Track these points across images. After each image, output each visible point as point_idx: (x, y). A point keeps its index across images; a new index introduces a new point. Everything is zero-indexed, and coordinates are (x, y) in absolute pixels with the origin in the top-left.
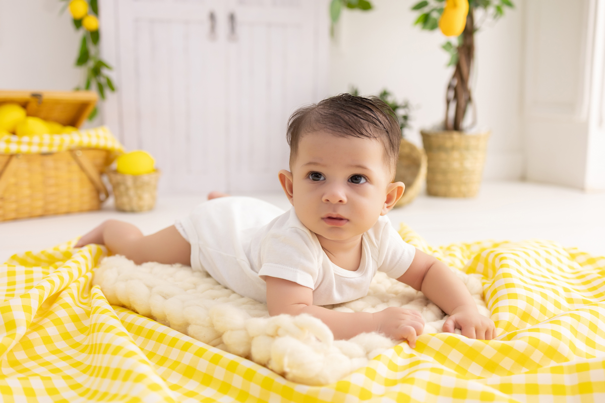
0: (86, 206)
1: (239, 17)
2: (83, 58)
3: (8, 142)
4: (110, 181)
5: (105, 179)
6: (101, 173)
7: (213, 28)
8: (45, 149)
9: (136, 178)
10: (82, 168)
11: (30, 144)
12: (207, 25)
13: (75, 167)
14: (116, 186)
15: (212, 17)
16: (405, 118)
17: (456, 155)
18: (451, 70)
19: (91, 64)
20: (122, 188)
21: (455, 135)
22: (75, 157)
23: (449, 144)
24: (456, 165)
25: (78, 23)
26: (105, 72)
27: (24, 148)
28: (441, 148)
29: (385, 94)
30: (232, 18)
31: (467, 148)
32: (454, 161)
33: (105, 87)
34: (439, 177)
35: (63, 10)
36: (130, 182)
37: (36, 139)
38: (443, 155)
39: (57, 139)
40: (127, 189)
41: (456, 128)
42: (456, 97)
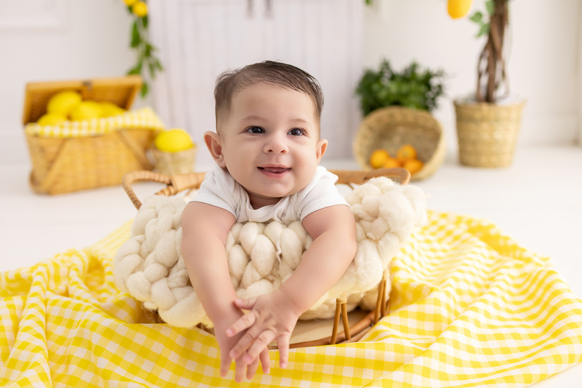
2: (136, 41)
3: (62, 127)
5: (150, 154)
6: (146, 149)
7: (250, 7)
8: (93, 131)
9: (173, 154)
10: (128, 146)
11: (80, 128)
12: (244, 4)
13: (122, 146)
14: (158, 160)
16: (440, 87)
17: (485, 126)
18: (483, 40)
19: (141, 48)
20: (162, 163)
21: (485, 107)
22: (122, 138)
23: (478, 115)
24: (485, 136)
25: (130, 9)
26: (154, 54)
27: (75, 132)
28: (471, 119)
31: (497, 120)
32: (483, 132)
33: (155, 66)
34: (469, 148)
36: (168, 158)
37: (85, 123)
38: (472, 127)
39: (103, 122)
40: (166, 164)
41: (489, 99)
42: (488, 69)
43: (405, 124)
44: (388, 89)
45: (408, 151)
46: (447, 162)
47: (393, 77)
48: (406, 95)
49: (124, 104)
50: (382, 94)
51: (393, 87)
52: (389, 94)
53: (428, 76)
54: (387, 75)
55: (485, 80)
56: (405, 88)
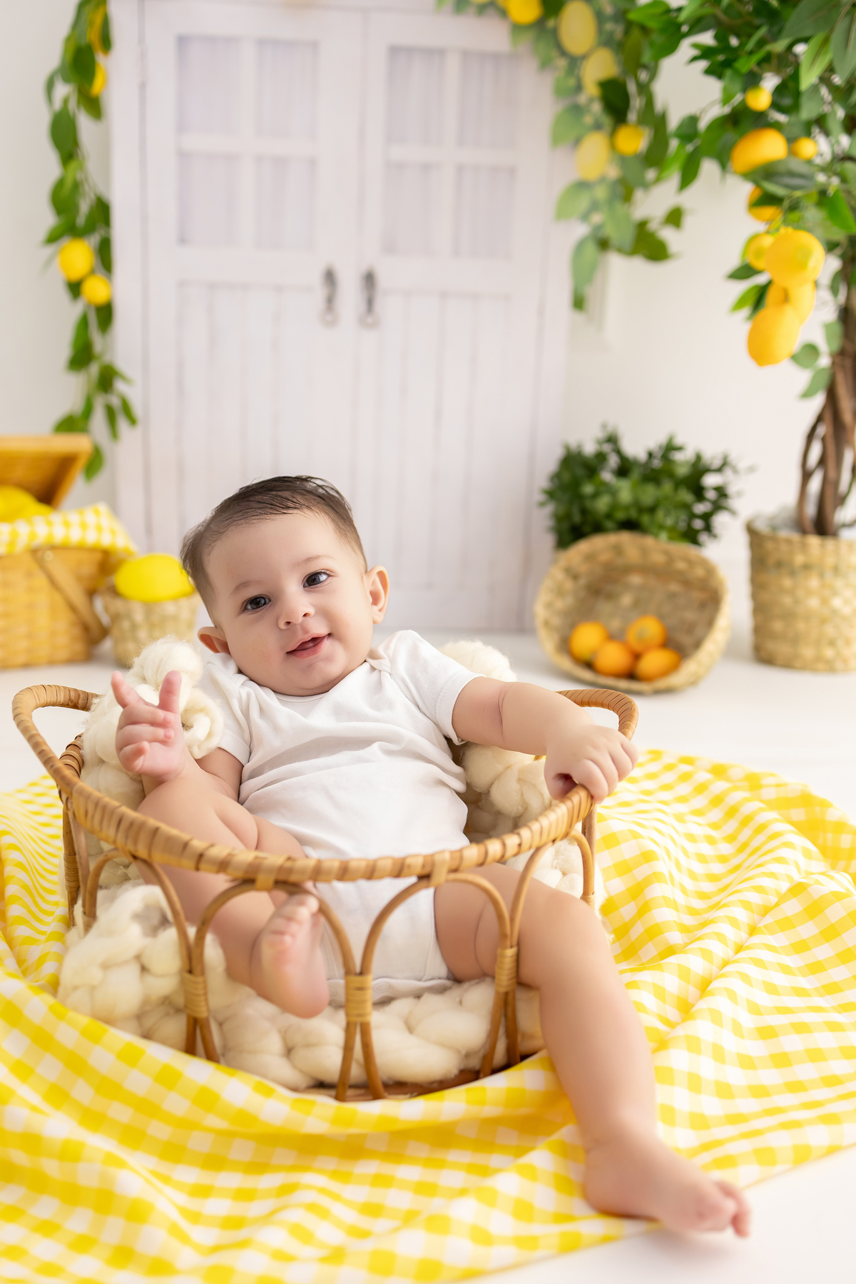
0: (63, 654)
1: (383, 281)
2: (82, 356)
4: (106, 609)
5: (99, 604)
6: (91, 593)
7: (330, 301)
9: (149, 607)
10: (54, 584)
12: (320, 293)
13: (41, 581)
14: (116, 618)
15: (330, 278)
16: (721, 492)
17: (814, 582)
18: (819, 401)
19: (94, 369)
20: (126, 625)
21: (814, 541)
22: (41, 564)
23: (799, 559)
24: (812, 603)
25: (75, 288)
26: (120, 386)
28: (785, 566)
29: (670, 448)
30: (369, 280)
31: (838, 571)
32: (808, 595)
33: (120, 414)
34: (778, 626)
35: (49, 262)
36: (139, 616)
38: (787, 582)
40: (134, 627)
41: (822, 526)
42: (822, 462)
43: (645, 569)
44: (613, 492)
45: (650, 628)
46: (730, 653)
47: (624, 469)
48: (652, 510)
49: (48, 494)
50: (602, 504)
51: (625, 491)
52: (615, 506)
53: (699, 469)
54: (613, 461)
55: (815, 484)
56: (649, 494)
